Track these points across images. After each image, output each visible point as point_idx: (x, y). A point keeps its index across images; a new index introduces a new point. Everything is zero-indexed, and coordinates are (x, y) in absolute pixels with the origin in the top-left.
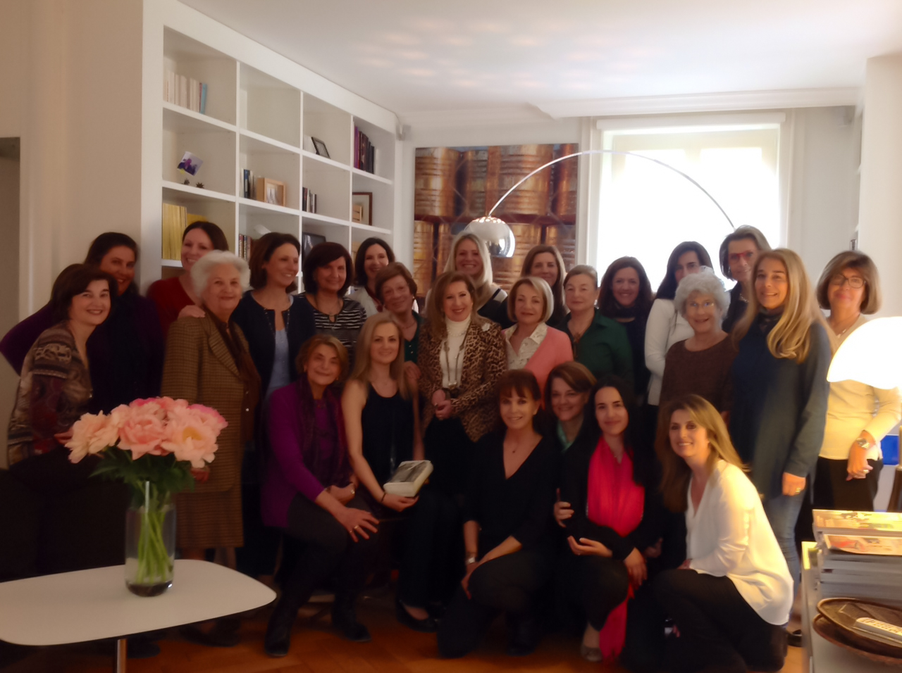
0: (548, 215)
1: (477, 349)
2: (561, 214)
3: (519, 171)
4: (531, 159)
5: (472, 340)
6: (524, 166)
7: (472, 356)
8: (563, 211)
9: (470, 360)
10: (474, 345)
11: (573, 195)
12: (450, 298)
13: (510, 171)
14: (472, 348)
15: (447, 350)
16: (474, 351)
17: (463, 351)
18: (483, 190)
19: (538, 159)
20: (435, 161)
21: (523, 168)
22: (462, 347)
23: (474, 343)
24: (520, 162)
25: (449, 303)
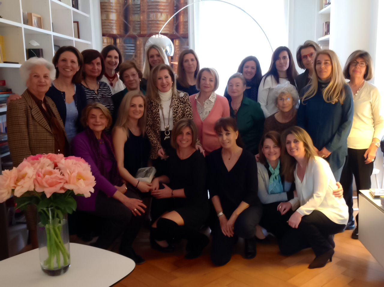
0: (174, 33)
1: (179, 107)
2: (181, 33)
3: (157, 10)
4: (163, 4)
5: (175, 102)
6: (160, 8)
7: (177, 110)
8: (181, 31)
9: (176, 113)
10: (177, 104)
11: (186, 23)
12: (160, 79)
13: (153, 10)
14: (176, 106)
15: (162, 109)
16: (177, 108)
17: (172, 108)
18: (139, 20)
19: (167, 4)
20: (111, 5)
21: (160, 9)
22: (171, 107)
23: (177, 103)
24: (157, 5)
25: (159, 82)
